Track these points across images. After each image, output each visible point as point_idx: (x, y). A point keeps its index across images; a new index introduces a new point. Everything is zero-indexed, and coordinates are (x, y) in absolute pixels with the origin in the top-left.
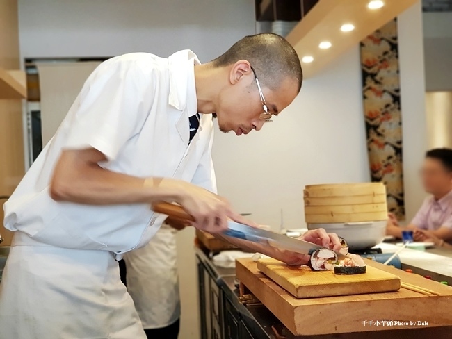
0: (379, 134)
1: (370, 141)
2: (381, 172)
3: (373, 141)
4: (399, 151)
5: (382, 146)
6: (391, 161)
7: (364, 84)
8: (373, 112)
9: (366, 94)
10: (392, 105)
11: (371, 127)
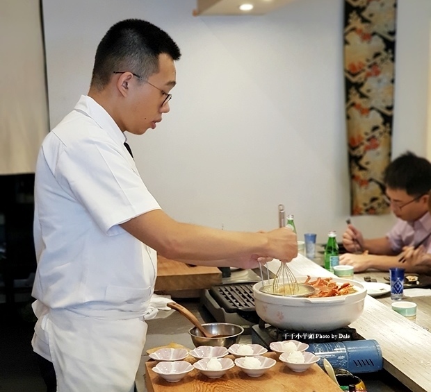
0: (362, 96)
1: (349, 104)
2: (362, 148)
3: (353, 105)
4: (388, 120)
5: (365, 112)
6: (376, 133)
7: (346, 23)
8: (356, 64)
9: (348, 38)
10: (384, 54)
11: (352, 86)
